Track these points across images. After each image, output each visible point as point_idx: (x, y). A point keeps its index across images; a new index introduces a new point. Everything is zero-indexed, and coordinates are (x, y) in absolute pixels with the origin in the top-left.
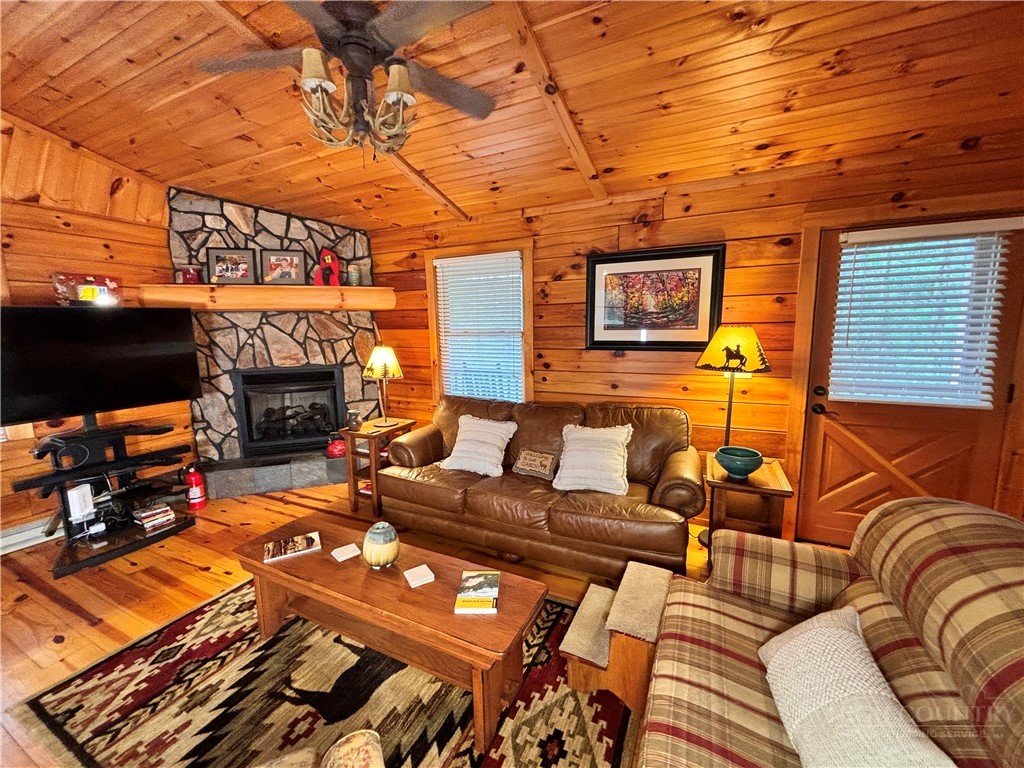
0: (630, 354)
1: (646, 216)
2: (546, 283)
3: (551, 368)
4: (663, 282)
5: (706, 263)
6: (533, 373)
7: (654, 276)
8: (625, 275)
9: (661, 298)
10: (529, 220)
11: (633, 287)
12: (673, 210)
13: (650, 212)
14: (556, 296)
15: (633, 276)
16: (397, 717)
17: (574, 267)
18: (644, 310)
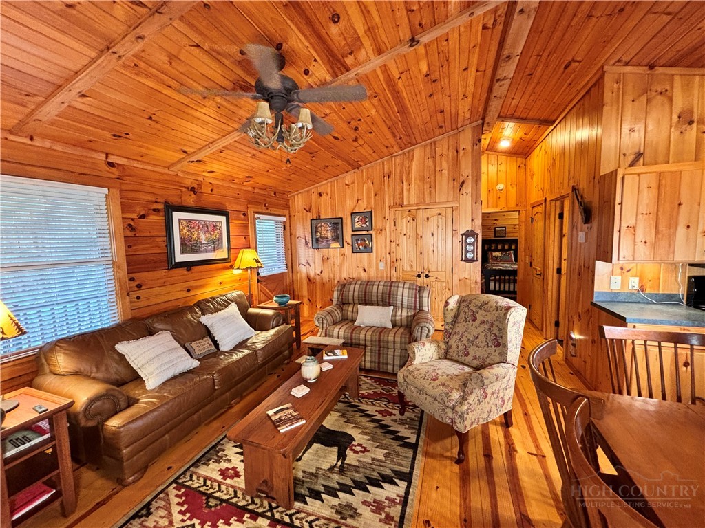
0: (195, 269)
1: (194, 188)
2: (132, 219)
3: (143, 287)
4: (207, 227)
5: (223, 219)
6: (128, 295)
7: (203, 223)
8: (189, 221)
9: (207, 235)
10: (111, 164)
11: (194, 228)
12: (206, 190)
13: (196, 186)
14: (140, 231)
15: (193, 222)
16: (348, 420)
17: (154, 210)
18: (200, 242)
